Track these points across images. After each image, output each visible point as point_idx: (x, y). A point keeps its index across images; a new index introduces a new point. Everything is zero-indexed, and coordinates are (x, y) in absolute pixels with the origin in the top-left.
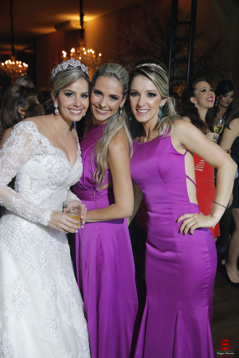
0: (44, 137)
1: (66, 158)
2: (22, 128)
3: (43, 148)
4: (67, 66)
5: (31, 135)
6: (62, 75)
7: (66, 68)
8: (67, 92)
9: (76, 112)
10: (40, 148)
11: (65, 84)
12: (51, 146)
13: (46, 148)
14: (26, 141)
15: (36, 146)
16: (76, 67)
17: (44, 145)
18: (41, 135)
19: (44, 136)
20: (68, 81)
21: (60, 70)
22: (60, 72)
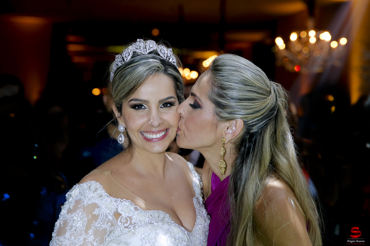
0: (120, 201)
1: (173, 222)
2: (79, 197)
3: (127, 222)
4: (131, 56)
5: (96, 206)
6: (122, 72)
7: (129, 58)
8: (133, 102)
9: (154, 136)
10: (119, 224)
11: (127, 89)
12: (139, 212)
13: (131, 219)
14: (88, 220)
15: (110, 224)
16: (147, 53)
17: (126, 216)
18: (114, 199)
19: (120, 199)
20: (132, 82)
21: (120, 64)
22: (120, 67)
